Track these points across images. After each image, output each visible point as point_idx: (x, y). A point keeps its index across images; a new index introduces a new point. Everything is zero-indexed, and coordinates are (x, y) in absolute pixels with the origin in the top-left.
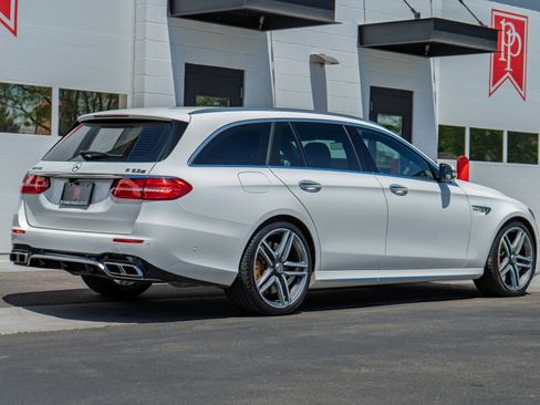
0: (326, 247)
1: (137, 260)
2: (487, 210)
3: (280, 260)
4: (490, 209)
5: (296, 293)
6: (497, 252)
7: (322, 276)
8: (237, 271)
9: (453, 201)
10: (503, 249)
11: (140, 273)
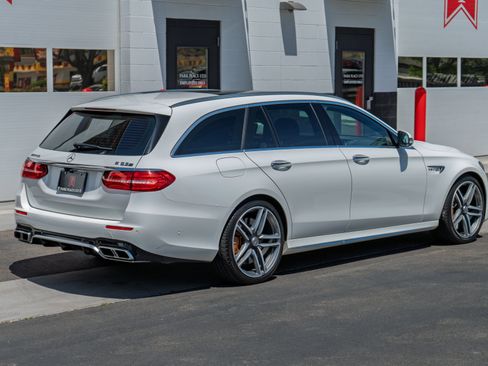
0: (297, 218)
1: (128, 245)
2: (441, 168)
3: (256, 234)
4: (444, 168)
5: (270, 262)
6: (451, 205)
7: (293, 244)
8: (217, 249)
9: (410, 164)
10: (456, 201)
11: (131, 257)
